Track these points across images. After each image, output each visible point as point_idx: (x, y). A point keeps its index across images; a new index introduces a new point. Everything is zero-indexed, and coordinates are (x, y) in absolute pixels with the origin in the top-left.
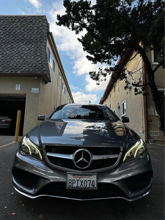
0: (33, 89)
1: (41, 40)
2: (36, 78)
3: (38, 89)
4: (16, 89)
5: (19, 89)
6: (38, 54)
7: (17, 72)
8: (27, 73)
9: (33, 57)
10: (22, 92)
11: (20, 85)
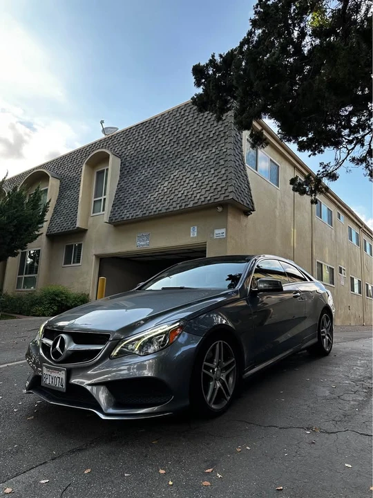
0: (217, 231)
1: (227, 133)
2: (220, 209)
3: (223, 230)
4: (191, 236)
5: (196, 235)
6: (222, 162)
7: (189, 206)
8: (203, 203)
9: (212, 172)
10: (200, 240)
11: (196, 227)
